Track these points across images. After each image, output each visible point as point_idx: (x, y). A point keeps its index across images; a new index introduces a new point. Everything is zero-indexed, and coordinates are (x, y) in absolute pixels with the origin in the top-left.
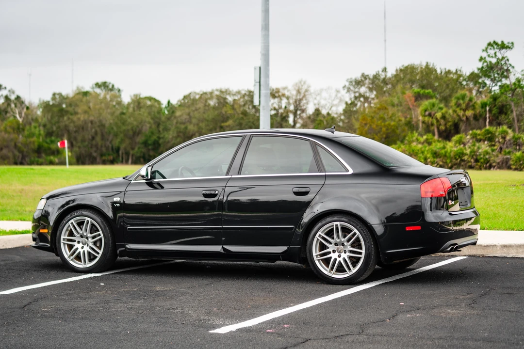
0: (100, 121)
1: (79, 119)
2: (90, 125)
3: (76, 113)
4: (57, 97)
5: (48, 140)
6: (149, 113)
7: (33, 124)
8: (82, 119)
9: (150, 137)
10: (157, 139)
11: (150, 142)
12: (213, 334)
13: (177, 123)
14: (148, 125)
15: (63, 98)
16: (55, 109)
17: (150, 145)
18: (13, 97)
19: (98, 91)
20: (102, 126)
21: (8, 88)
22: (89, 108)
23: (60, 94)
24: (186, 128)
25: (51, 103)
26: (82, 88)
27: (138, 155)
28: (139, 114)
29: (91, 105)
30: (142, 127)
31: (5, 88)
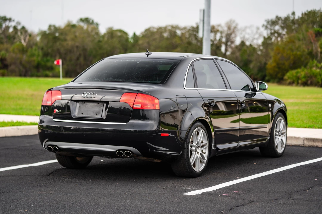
0: (84, 46)
1: (68, 44)
2: (75, 49)
3: (65, 40)
4: (52, 28)
5: (45, 59)
6: (119, 42)
7: (34, 48)
8: (70, 44)
12: (185, 195)
15: (56, 29)
16: (50, 37)
18: (19, 27)
19: (82, 24)
20: (85, 50)
22: (76, 36)
23: (54, 26)
25: (47, 32)
26: (71, 22)
28: (112, 42)
29: (77, 34)
31: (14, 21)
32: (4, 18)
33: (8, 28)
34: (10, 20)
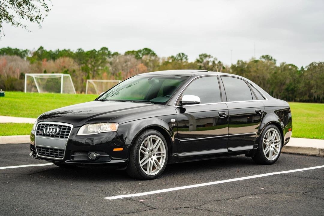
0: (263, 76)
1: (251, 75)
2: (257, 78)
3: (250, 72)
4: (240, 62)
6: (290, 74)
8: (253, 75)
9: (290, 86)
10: (294, 88)
11: (290, 89)
13: (305, 79)
14: (289, 80)
15: (243, 64)
16: (238, 69)
17: (289, 91)
18: (216, 62)
19: (263, 60)
20: (264, 79)
21: (214, 57)
22: (258, 69)
23: (242, 61)
24: (309, 82)
25: (236, 66)
26: (255, 58)
27: (283, 96)
28: (284, 74)
29: (259, 67)
30: (286, 80)
31: (212, 57)
32: (205, 55)
33: (208, 62)
34: (209, 56)
